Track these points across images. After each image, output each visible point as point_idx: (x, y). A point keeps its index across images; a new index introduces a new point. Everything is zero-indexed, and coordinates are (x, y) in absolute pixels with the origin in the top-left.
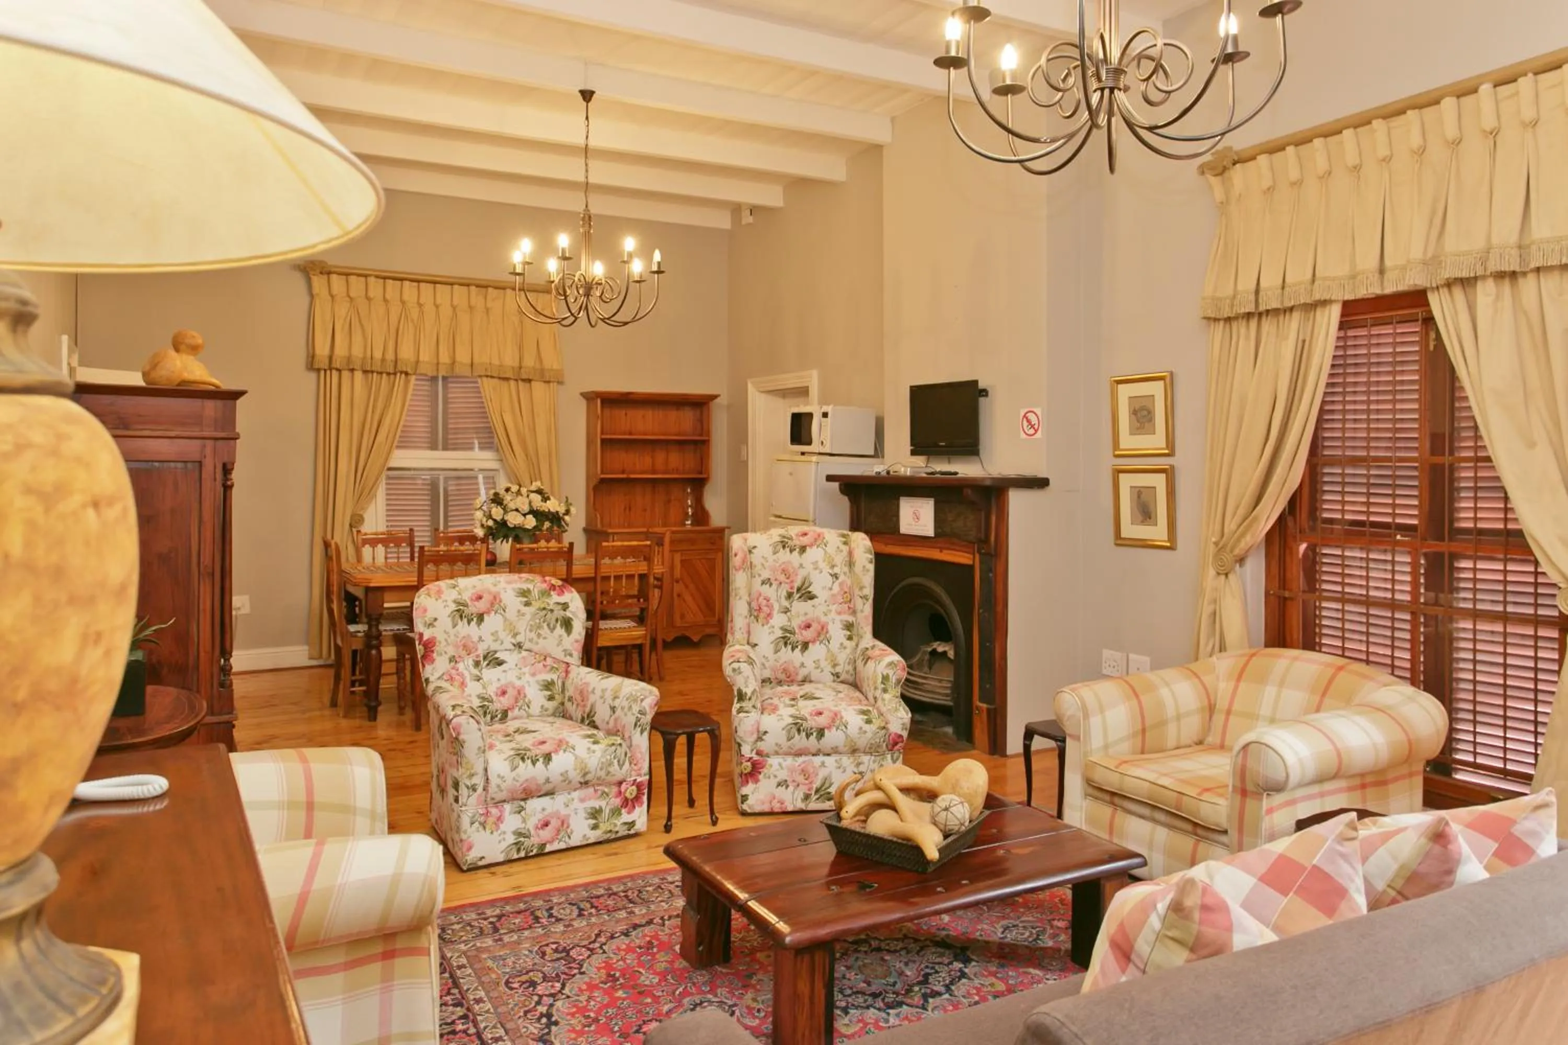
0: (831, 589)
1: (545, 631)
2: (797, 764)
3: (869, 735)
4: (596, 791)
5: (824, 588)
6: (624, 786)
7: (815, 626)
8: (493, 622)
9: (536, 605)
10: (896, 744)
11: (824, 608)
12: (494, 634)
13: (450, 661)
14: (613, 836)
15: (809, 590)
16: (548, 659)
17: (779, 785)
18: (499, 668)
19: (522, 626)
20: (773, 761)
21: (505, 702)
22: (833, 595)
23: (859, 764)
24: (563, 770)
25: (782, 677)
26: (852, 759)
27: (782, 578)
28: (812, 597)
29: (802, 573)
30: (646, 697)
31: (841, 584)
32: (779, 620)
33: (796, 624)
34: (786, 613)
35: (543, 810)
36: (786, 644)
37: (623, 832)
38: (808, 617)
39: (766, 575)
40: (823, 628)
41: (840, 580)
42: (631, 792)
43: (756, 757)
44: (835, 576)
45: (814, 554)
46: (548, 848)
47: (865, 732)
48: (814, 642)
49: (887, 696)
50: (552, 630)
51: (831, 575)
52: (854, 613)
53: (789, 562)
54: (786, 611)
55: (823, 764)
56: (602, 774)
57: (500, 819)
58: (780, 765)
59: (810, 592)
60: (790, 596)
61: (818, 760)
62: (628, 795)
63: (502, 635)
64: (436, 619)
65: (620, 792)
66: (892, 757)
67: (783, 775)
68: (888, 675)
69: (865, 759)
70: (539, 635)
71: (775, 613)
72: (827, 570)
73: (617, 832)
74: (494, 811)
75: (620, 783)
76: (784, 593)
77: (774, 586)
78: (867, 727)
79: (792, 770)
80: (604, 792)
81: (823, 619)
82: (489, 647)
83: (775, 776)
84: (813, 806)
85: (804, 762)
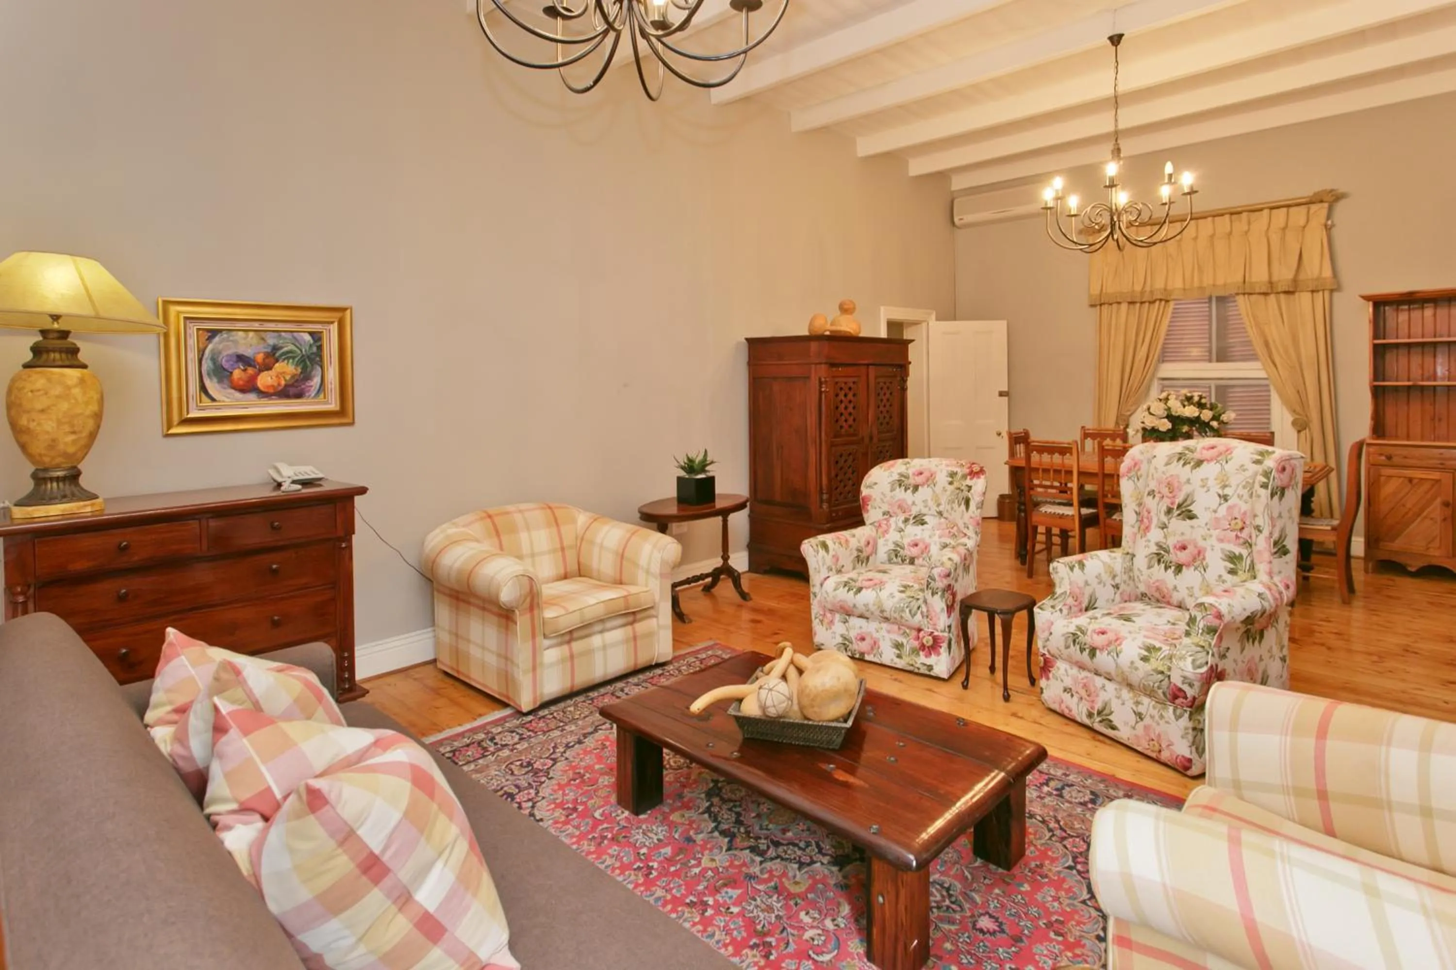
0: (1215, 511)
1: (956, 506)
2: (1080, 677)
3: (1141, 674)
4: (899, 628)
5: (1206, 509)
6: (922, 634)
7: (1191, 549)
8: (924, 492)
9: (956, 484)
10: (1175, 697)
11: (1203, 531)
12: (925, 501)
13: (884, 514)
14: (916, 671)
15: (1190, 508)
16: (955, 528)
17: (1065, 690)
18: (920, 527)
19: (944, 500)
20: (1061, 668)
21: (914, 551)
22: (1217, 520)
23: (1138, 703)
24: (866, 602)
25: (1157, 595)
26: (1131, 695)
27: (1165, 491)
28: (1192, 517)
29: (1186, 489)
30: (936, 567)
31: (1230, 508)
32: (1155, 535)
33: (1171, 542)
34: (1163, 528)
35: (861, 628)
36: (1159, 561)
37: (923, 670)
38: (1184, 537)
39: (1153, 485)
40: (1200, 553)
41: (1230, 503)
42: (928, 641)
43: (1048, 656)
44: (1225, 498)
45: (1210, 470)
46: (867, 658)
47: (1136, 669)
48: (1188, 566)
49: (1186, 641)
50: (960, 505)
51: (1219, 496)
52: (1248, 544)
53: (1178, 476)
54: (1164, 527)
55: (1104, 687)
56: (896, 615)
57: (832, 622)
58: (1066, 671)
59: (1190, 511)
60: (1169, 511)
61: (1099, 681)
62: (924, 641)
63: (930, 503)
64: (876, 484)
65: (918, 638)
66: (1174, 711)
67: (1068, 682)
68: (1195, 618)
69: (1146, 700)
70: (952, 508)
71: (1153, 526)
72: (1216, 489)
73: (919, 669)
74: (829, 615)
75: (919, 630)
76: (1164, 508)
77: (1157, 498)
78: (1140, 664)
79: (1075, 680)
80: (905, 632)
81: (1201, 543)
82: (920, 510)
83: (1062, 681)
84: (1097, 726)
85: (1087, 677)
